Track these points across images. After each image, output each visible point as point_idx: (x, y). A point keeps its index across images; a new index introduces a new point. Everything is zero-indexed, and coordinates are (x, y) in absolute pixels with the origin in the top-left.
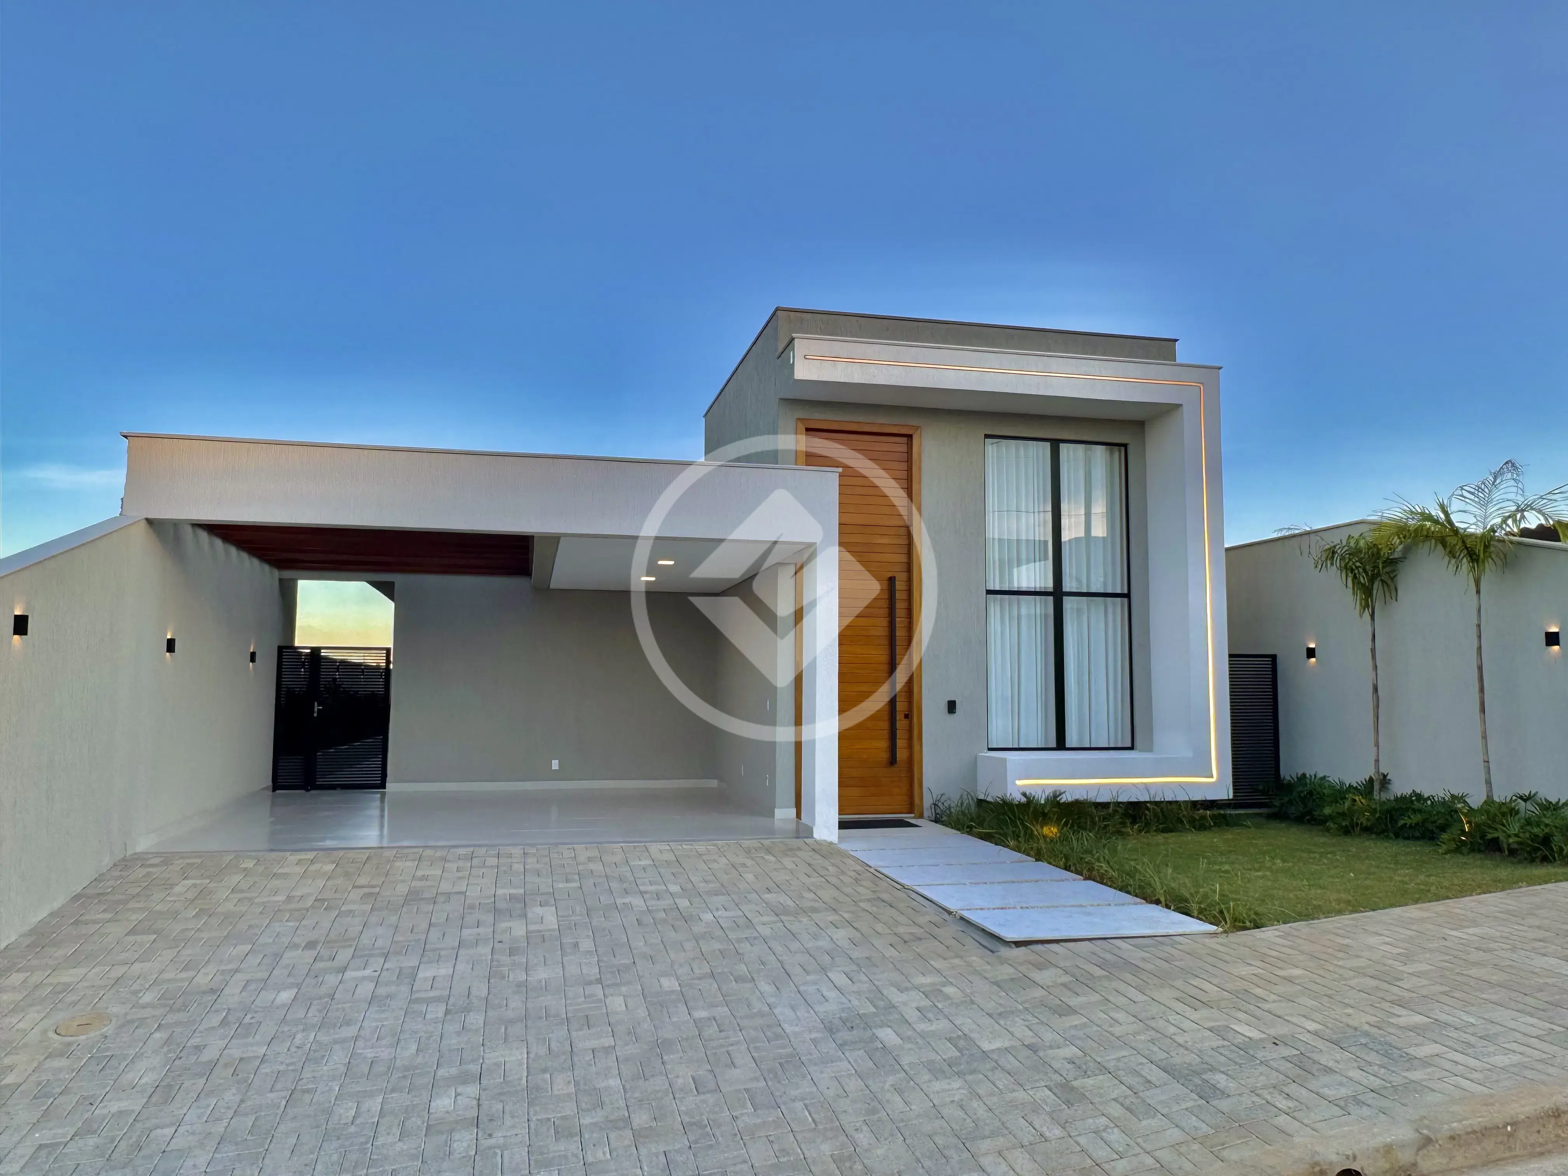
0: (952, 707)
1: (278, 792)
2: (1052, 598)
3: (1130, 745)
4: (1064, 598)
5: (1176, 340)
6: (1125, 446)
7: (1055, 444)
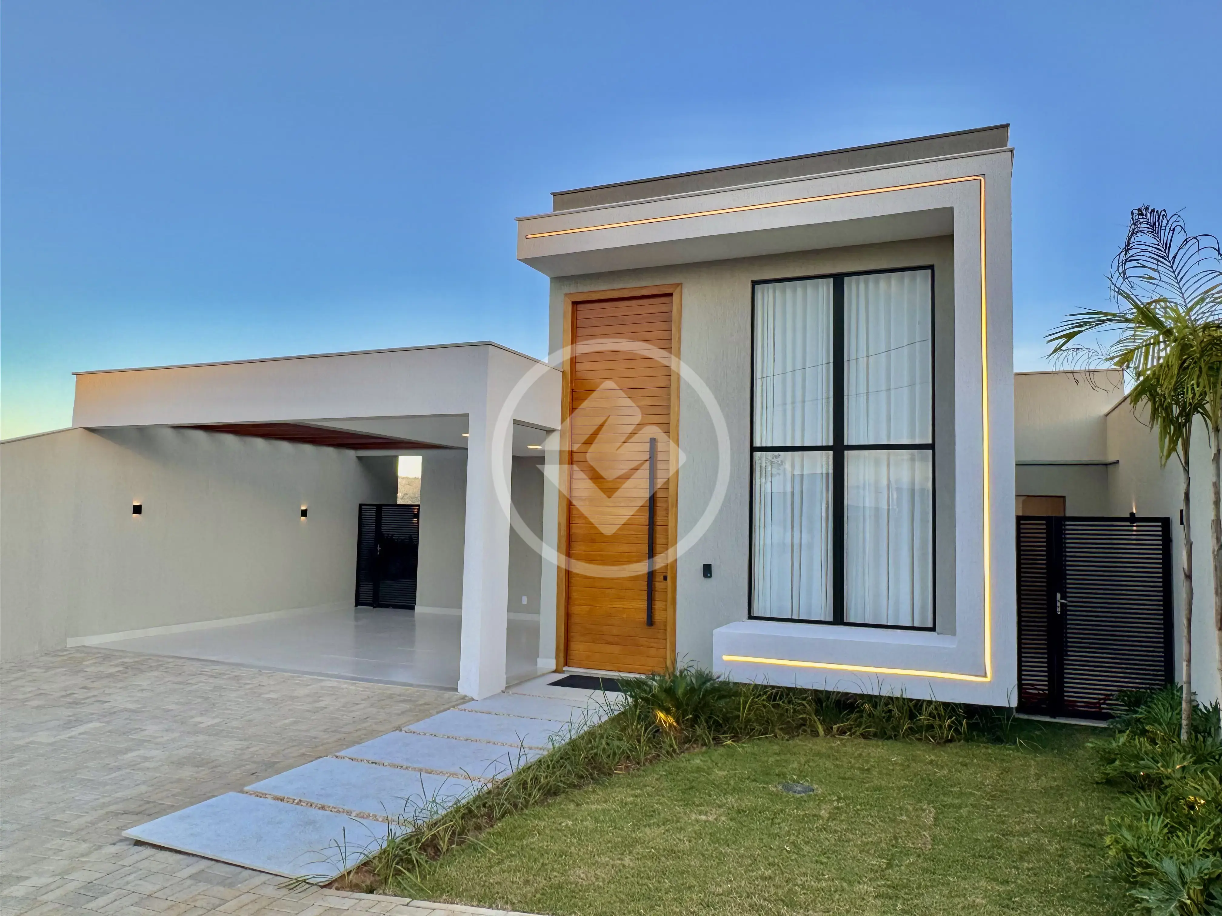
0: (707, 570)
1: (359, 607)
2: (831, 453)
3: (930, 625)
4: (846, 452)
5: (1007, 126)
6: (931, 267)
7: (839, 280)
